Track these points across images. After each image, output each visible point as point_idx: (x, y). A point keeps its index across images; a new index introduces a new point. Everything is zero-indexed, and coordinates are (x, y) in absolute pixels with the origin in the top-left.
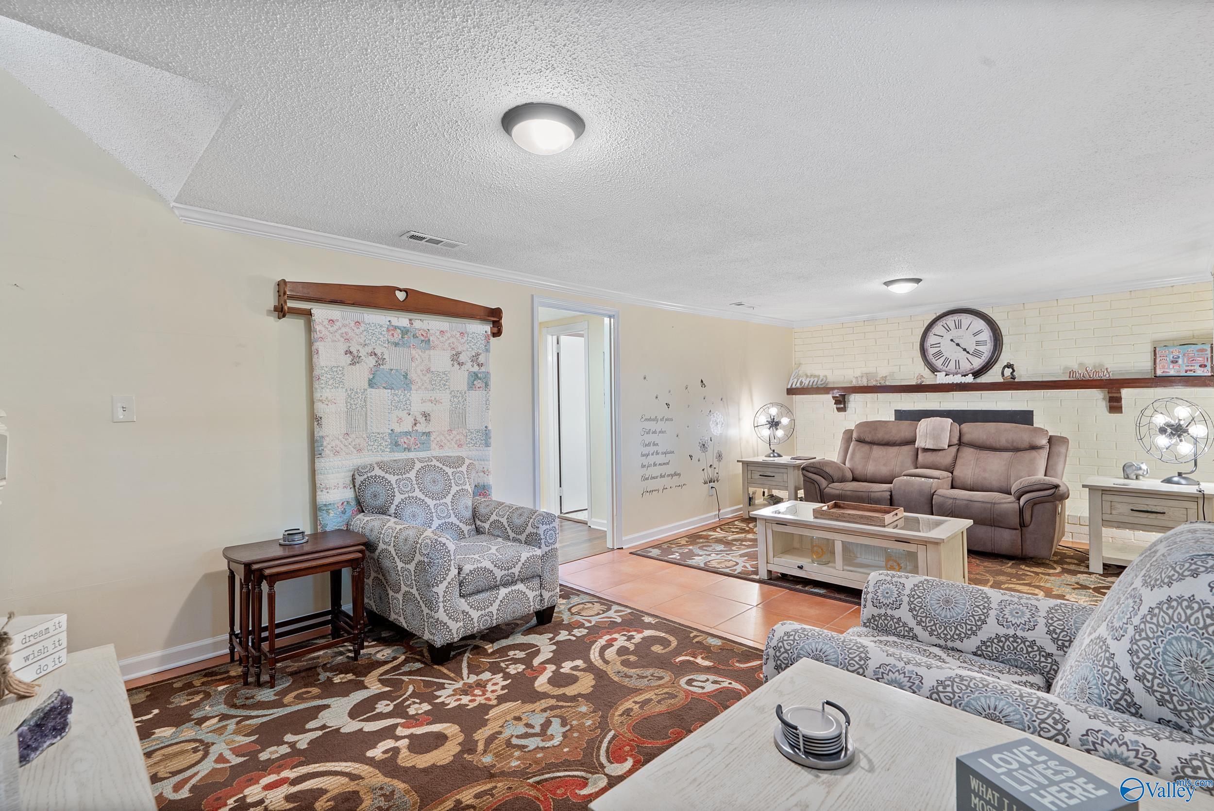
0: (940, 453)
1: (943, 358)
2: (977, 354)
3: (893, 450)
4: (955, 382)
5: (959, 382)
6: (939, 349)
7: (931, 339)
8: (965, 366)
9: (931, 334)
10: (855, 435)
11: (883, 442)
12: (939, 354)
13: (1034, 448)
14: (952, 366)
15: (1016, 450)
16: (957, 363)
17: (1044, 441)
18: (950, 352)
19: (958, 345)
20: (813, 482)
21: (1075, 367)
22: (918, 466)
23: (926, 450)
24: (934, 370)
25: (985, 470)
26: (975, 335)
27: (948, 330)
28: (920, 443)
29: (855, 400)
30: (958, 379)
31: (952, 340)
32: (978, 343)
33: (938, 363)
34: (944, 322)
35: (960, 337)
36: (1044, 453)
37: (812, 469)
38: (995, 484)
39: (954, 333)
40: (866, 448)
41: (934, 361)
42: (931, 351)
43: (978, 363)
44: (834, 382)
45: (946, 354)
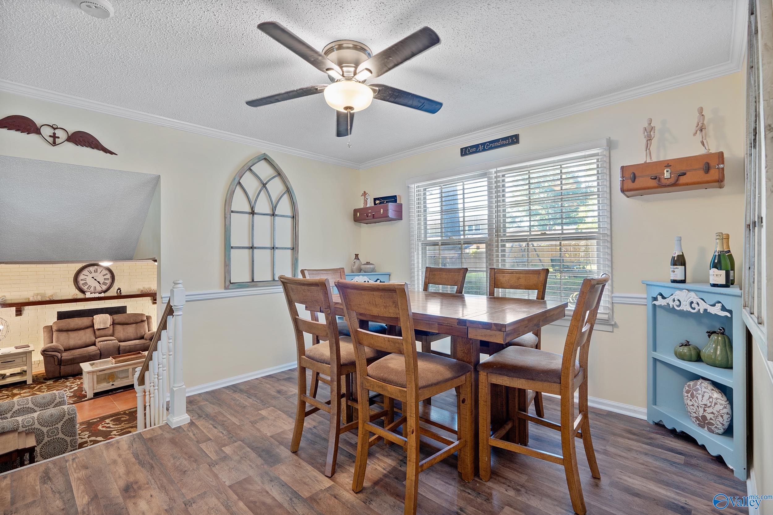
0: (107, 329)
1: (88, 286)
2: (105, 284)
3: (82, 332)
4: (96, 297)
5: (98, 296)
6: (85, 281)
7: (81, 277)
8: (99, 289)
9: (81, 274)
10: (54, 328)
11: (74, 329)
12: (86, 284)
13: (143, 321)
14: (92, 289)
15: (137, 323)
16: (95, 288)
17: (145, 318)
18: (92, 283)
19: (95, 280)
20: (53, 356)
21: (142, 289)
22: (97, 337)
23: (99, 329)
24: (83, 292)
25: (127, 333)
26: (104, 276)
27: (91, 273)
28: (96, 327)
29: (27, 310)
30: (97, 295)
31: (93, 278)
32: (105, 279)
33: (85, 288)
34: (89, 269)
35: (97, 276)
36: (146, 322)
37: (51, 350)
38: (133, 337)
39: (94, 274)
40: (65, 334)
41: (82, 287)
42: (81, 283)
43: (104, 288)
44: (11, 300)
45: (89, 284)
